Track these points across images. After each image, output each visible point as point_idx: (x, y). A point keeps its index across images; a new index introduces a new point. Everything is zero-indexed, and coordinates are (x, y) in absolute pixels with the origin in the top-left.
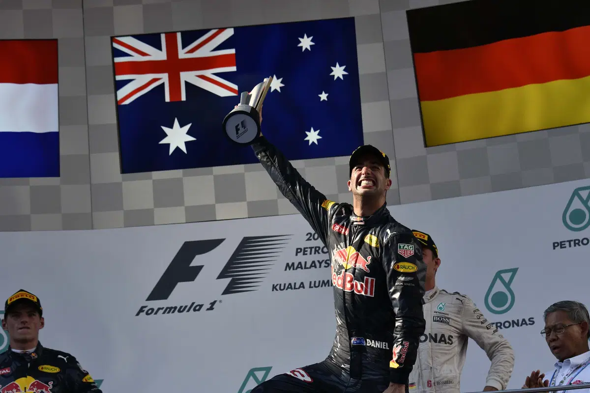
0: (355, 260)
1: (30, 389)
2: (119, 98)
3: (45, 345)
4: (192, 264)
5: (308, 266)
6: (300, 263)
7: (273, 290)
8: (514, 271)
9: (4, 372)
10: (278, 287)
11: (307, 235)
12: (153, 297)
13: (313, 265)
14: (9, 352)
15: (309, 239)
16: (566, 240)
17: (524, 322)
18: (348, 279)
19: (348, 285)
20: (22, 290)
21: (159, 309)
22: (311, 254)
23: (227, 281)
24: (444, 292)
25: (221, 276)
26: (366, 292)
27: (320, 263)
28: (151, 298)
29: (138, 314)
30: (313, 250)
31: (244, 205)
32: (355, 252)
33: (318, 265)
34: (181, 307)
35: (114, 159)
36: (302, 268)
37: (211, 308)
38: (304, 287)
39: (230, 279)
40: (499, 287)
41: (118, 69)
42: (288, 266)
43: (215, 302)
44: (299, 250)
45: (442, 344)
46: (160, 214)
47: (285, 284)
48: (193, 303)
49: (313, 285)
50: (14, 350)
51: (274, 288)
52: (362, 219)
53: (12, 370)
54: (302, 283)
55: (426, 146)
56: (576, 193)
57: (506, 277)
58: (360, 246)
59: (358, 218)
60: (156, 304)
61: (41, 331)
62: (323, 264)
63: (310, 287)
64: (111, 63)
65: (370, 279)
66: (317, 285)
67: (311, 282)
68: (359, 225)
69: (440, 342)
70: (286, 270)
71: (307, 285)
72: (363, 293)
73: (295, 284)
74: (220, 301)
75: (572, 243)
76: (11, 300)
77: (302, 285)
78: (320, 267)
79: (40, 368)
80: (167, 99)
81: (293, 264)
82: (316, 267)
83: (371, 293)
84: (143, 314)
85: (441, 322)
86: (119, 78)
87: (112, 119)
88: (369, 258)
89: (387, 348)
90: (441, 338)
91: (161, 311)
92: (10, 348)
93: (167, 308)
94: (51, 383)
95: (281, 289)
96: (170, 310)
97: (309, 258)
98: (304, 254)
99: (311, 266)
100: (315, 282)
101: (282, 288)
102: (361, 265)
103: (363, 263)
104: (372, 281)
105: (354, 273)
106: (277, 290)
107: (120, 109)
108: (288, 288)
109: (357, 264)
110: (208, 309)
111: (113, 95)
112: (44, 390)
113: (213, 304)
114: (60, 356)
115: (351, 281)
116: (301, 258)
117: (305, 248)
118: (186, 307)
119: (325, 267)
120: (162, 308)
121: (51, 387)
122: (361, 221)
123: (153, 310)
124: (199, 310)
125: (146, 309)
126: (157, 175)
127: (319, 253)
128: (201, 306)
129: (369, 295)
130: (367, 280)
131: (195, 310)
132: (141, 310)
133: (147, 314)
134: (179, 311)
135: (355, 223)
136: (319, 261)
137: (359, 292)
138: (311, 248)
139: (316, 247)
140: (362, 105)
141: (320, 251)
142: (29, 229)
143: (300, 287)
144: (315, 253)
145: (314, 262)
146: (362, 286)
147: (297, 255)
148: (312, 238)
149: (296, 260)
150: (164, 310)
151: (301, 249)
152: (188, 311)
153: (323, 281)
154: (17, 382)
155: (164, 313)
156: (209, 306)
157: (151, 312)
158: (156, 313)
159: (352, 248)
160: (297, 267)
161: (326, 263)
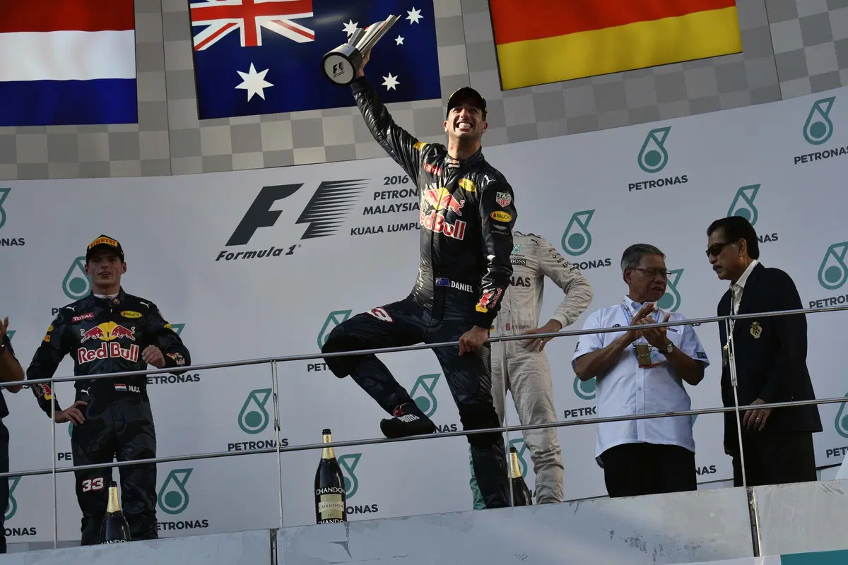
0: (447, 202)
1: (113, 334)
2: (195, 44)
3: (127, 291)
4: (271, 209)
5: (386, 210)
6: (378, 207)
7: (352, 234)
8: (590, 213)
9: (87, 316)
10: (356, 231)
11: (385, 179)
12: (232, 242)
13: (391, 209)
14: (91, 297)
15: (387, 184)
16: (641, 182)
17: (601, 263)
18: (439, 220)
19: (438, 227)
20: (102, 236)
21: (239, 254)
22: (389, 198)
23: (306, 226)
24: (518, 234)
25: (300, 221)
26: (455, 235)
27: (398, 207)
28: (230, 243)
29: (218, 259)
30: (391, 194)
31: (322, 149)
32: (448, 194)
33: (396, 208)
34: (261, 252)
35: (192, 104)
36: (380, 213)
37: (291, 253)
38: (382, 231)
39: (309, 223)
40: (576, 229)
41: (193, 15)
42: (367, 211)
43: (295, 246)
44: (377, 195)
45: (520, 287)
46: (238, 159)
47: (363, 229)
48: (273, 248)
49: (392, 229)
50: (96, 295)
51: (353, 232)
52: (458, 162)
53: (94, 315)
54: (381, 227)
55: (502, 90)
56: (651, 134)
57: (583, 218)
58: (454, 189)
59: (454, 161)
60: (235, 249)
61: (123, 276)
62: (402, 208)
63: (389, 231)
64: (187, 9)
65: (461, 222)
66: (395, 229)
67: (389, 226)
68: (454, 168)
69: (517, 285)
70: (364, 214)
71: (385, 229)
72: (452, 236)
73: (374, 228)
74: (300, 246)
75: (648, 184)
76: (92, 245)
77: (381, 229)
78: (398, 211)
79: (122, 314)
80: (243, 44)
81: (371, 208)
82: (394, 211)
83: (461, 237)
84: (222, 259)
85: (518, 264)
86: (195, 24)
87: (189, 65)
88: (463, 202)
89: (471, 291)
90: (518, 281)
91: (241, 256)
92: (92, 293)
93: (247, 253)
94: (133, 329)
95: (359, 233)
96: (250, 254)
97: (387, 203)
98: (382, 198)
99: (389, 210)
100: (393, 226)
101: (361, 232)
102: (453, 208)
103: (455, 206)
104: (463, 224)
105: (445, 214)
106: (355, 234)
107: (197, 55)
108: (367, 232)
109: (449, 207)
110: (287, 254)
111: (190, 41)
112: (126, 335)
113: (292, 248)
114: (142, 303)
115: (440, 223)
116: (380, 202)
117: (383, 193)
118: (265, 251)
119: (403, 210)
120: (242, 253)
121: (134, 332)
122: (457, 164)
123: (232, 254)
124: (278, 255)
125: (226, 254)
126: (234, 121)
127: (397, 197)
128: (280, 251)
129: (458, 238)
130: (458, 223)
131: (274, 255)
132: (221, 255)
133: (227, 259)
134: (259, 256)
135: (450, 166)
136: (397, 205)
137: (449, 234)
138: (389, 192)
139: (394, 191)
140: (439, 48)
141: (398, 195)
142: (108, 176)
143: (379, 231)
144: (393, 197)
145: (392, 206)
146: (452, 228)
147: (375, 199)
148: (389, 182)
149: (374, 204)
150: (243, 255)
151: (379, 193)
152: (268, 255)
153: (402, 225)
154: (100, 327)
155: (244, 258)
156: (288, 251)
157: (231, 256)
158: (236, 258)
159: (446, 190)
160: (376, 211)
161: (404, 207)
